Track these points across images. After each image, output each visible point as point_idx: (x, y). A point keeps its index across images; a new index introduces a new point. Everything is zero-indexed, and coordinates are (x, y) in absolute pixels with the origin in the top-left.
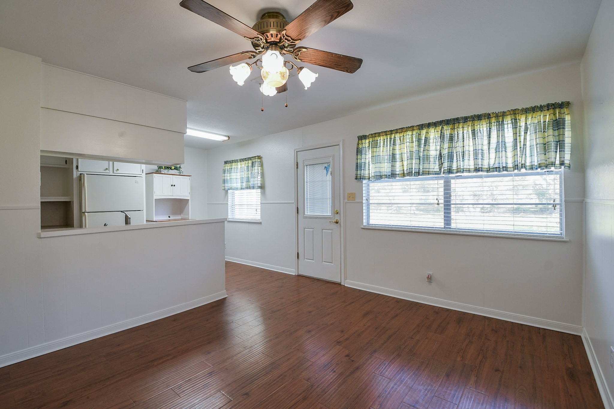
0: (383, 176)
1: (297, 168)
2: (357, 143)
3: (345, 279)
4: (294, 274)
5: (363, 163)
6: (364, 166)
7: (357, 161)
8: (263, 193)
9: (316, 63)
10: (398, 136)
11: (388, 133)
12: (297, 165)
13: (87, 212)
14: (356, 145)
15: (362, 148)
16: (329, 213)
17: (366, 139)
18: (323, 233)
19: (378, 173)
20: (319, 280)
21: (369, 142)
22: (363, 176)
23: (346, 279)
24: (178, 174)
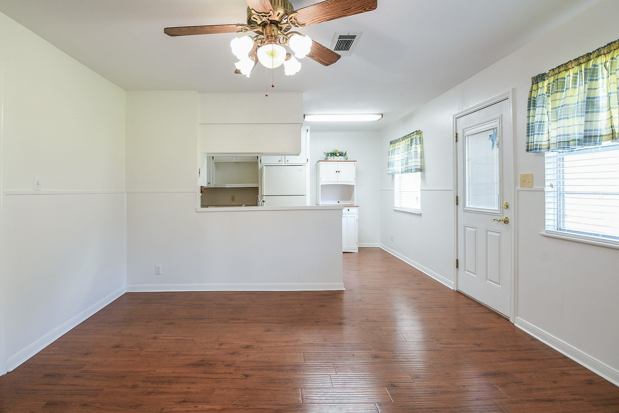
0: (570, 143)
1: (457, 141)
2: (529, 89)
3: (514, 314)
4: (452, 288)
5: (537, 122)
6: (539, 128)
7: (529, 120)
8: (423, 177)
9: (320, 20)
10: (601, 60)
11: (582, 61)
12: (457, 137)
13: (265, 196)
14: (528, 93)
15: (537, 96)
16: (495, 207)
17: (544, 80)
18: (488, 236)
19: (562, 137)
20: (479, 304)
21: (549, 84)
22: (536, 145)
23: (516, 313)
24: (344, 160)
